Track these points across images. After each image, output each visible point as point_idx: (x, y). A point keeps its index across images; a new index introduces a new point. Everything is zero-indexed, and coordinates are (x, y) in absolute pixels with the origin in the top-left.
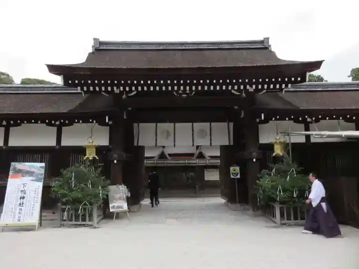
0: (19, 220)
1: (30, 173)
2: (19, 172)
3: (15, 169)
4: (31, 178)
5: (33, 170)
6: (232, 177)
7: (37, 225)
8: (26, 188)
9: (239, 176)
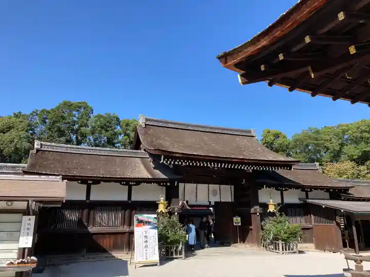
0: (147, 259)
1: (148, 223)
2: (141, 222)
3: (138, 220)
4: (150, 227)
5: (150, 220)
6: (235, 224)
7: (158, 261)
8: (147, 234)
9: (240, 224)
